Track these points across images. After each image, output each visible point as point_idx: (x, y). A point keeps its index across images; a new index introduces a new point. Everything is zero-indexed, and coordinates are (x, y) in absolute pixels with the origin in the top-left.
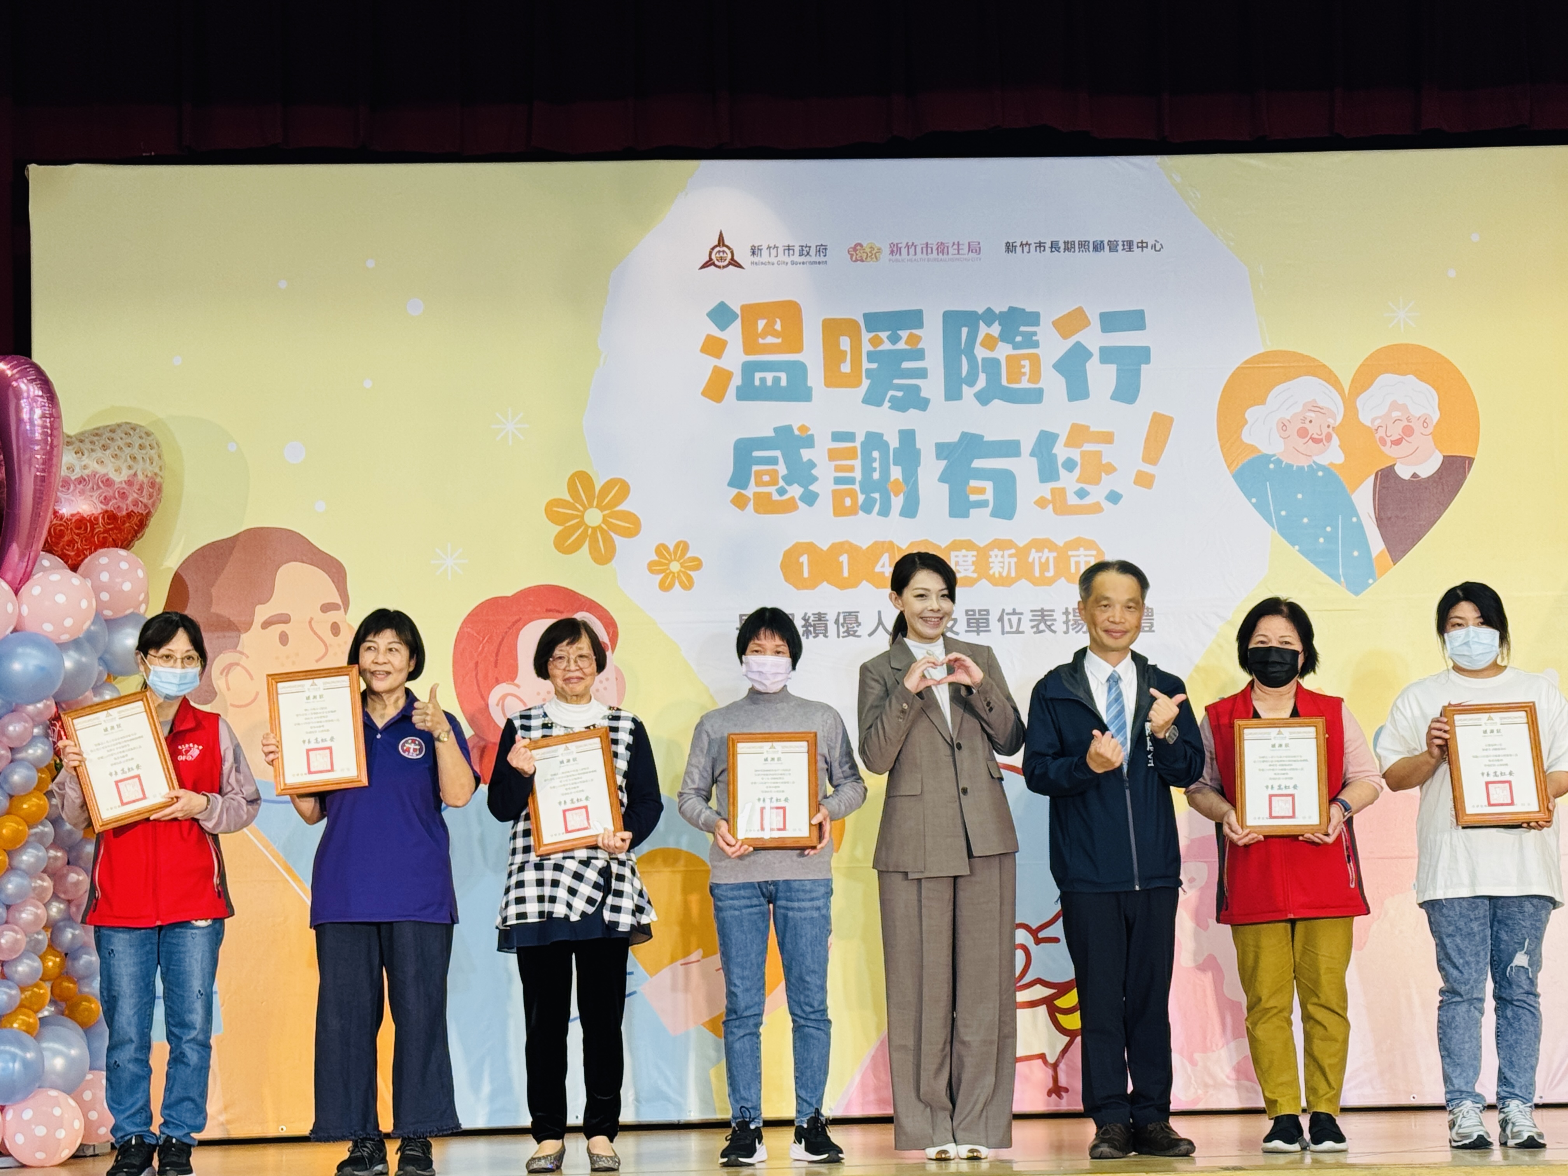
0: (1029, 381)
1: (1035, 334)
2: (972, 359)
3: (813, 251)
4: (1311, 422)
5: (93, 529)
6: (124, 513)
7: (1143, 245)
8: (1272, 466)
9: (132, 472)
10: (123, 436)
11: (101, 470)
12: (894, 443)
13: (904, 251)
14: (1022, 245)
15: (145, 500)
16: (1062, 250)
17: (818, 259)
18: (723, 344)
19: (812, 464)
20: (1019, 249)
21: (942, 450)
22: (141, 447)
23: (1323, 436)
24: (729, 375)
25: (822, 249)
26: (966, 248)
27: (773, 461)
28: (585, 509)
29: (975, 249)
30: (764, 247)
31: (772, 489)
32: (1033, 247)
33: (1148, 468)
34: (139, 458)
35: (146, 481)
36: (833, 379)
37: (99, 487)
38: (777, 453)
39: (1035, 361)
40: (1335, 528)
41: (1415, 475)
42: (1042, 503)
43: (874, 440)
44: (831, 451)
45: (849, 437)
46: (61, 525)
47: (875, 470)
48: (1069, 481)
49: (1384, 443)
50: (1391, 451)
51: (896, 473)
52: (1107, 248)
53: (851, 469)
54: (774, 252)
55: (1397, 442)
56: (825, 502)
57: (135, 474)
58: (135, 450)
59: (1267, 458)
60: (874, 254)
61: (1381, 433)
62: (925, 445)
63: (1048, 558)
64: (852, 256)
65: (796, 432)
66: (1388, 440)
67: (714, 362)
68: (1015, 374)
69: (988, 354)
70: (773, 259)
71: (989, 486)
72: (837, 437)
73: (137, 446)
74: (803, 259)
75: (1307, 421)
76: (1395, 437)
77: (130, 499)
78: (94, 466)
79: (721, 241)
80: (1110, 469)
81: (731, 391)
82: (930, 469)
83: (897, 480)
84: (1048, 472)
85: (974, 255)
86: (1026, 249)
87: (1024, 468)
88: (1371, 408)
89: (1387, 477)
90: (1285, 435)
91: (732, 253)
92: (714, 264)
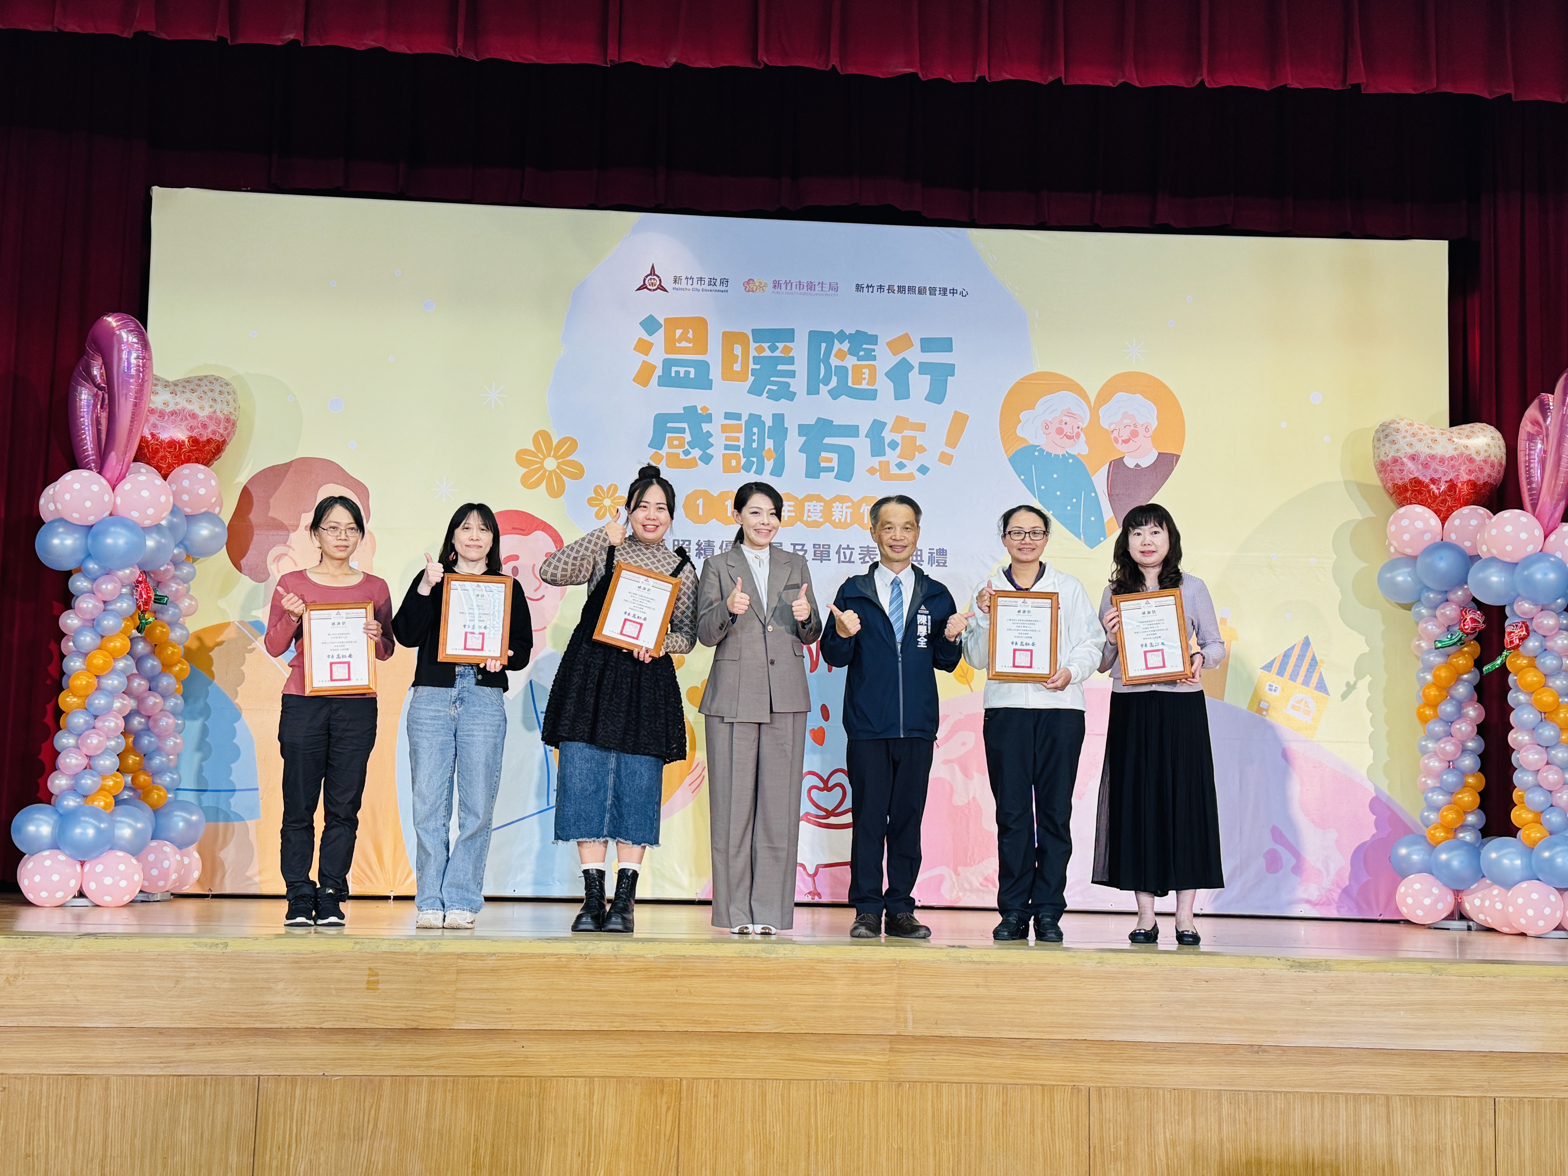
0: (867, 384)
1: (874, 350)
2: (828, 367)
3: (718, 283)
4: (1066, 423)
5: (180, 449)
6: (205, 439)
7: (954, 292)
8: (1036, 453)
9: (212, 410)
10: (208, 384)
11: (189, 407)
12: (769, 422)
13: (783, 286)
14: (868, 286)
15: (221, 431)
16: (896, 292)
17: (722, 288)
18: (651, 345)
19: (709, 434)
20: (865, 290)
21: (803, 429)
22: (221, 393)
23: (1074, 434)
24: (654, 368)
25: (725, 281)
26: (827, 287)
27: (683, 431)
28: (545, 458)
29: (834, 287)
30: (683, 278)
31: (680, 451)
32: (875, 289)
33: (948, 450)
34: (218, 400)
35: (222, 417)
36: (728, 374)
37: (187, 419)
38: (685, 425)
39: (873, 370)
40: (1079, 500)
41: (1137, 465)
42: (872, 471)
43: (755, 420)
44: (723, 426)
45: (738, 417)
46: (157, 445)
47: (754, 441)
48: (892, 457)
49: (1116, 441)
50: (1121, 448)
51: (769, 444)
52: (928, 292)
53: (738, 439)
54: (690, 282)
55: (1126, 442)
56: (717, 462)
57: (215, 412)
58: (216, 395)
59: (1034, 448)
60: (762, 287)
62: (791, 426)
64: (746, 288)
65: (700, 411)
66: (1120, 440)
67: (643, 357)
68: (858, 379)
69: (839, 363)
70: (689, 287)
71: (835, 456)
72: (728, 416)
73: (218, 391)
74: (711, 287)
75: (1064, 423)
76: (1125, 437)
77: (210, 430)
78: (183, 404)
79: (653, 272)
80: (922, 449)
81: (654, 380)
82: (794, 442)
83: (770, 449)
84: (877, 449)
85: (833, 292)
86: (871, 289)
87: (861, 445)
88: (1109, 417)
89: (1117, 465)
90: (1047, 431)
91: (660, 280)
92: (646, 288)
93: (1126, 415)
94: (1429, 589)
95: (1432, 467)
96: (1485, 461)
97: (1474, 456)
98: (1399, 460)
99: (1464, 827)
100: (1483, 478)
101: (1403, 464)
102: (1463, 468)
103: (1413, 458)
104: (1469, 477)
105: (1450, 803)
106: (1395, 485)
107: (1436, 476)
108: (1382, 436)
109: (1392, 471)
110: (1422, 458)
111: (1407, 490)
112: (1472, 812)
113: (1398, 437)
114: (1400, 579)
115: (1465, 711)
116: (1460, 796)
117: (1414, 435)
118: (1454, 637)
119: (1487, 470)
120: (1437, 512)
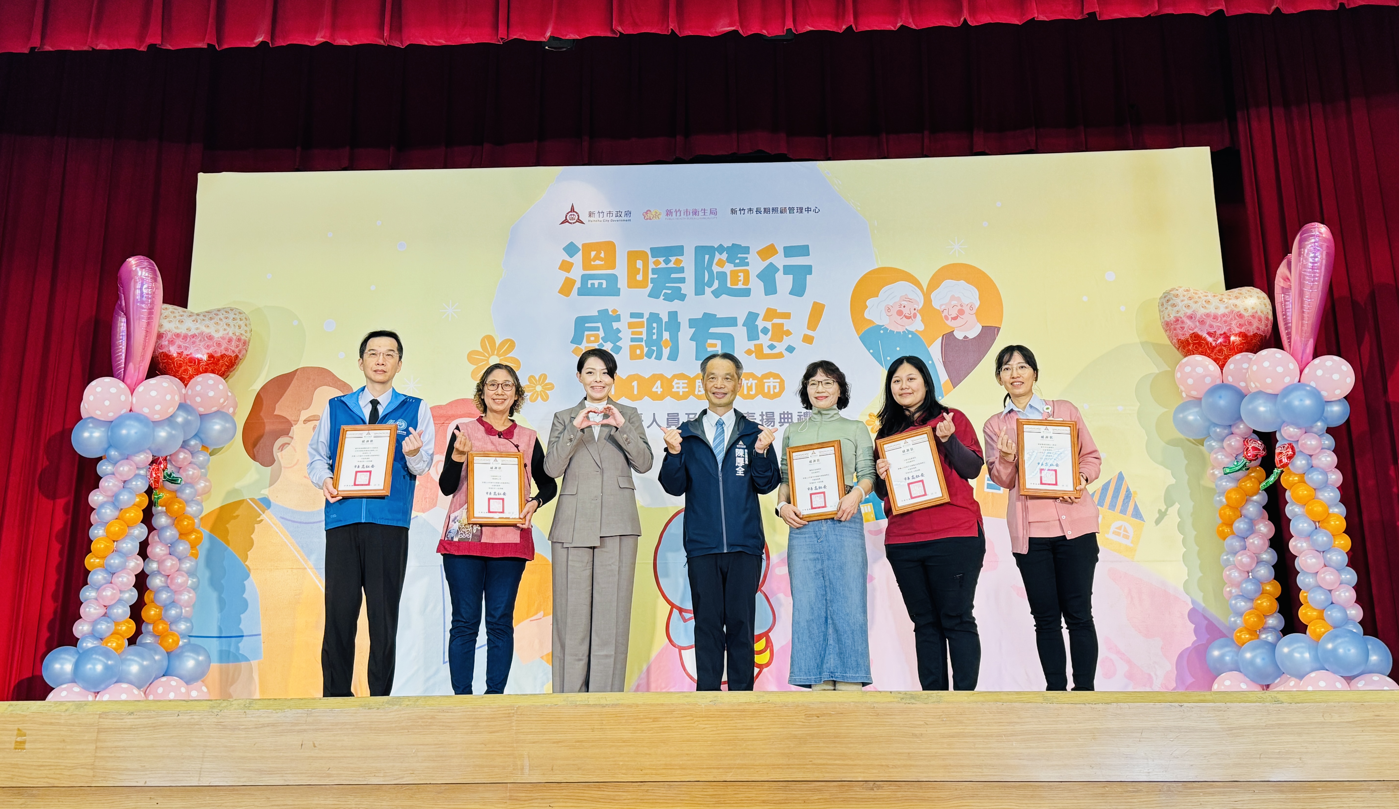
0: (743, 284)
1: (747, 258)
2: (711, 273)
3: (623, 215)
4: (904, 307)
5: (199, 363)
6: (220, 354)
7: (808, 210)
8: (882, 332)
9: (225, 332)
10: (224, 313)
11: (206, 331)
12: (665, 318)
13: (674, 214)
14: (740, 210)
15: (233, 349)
16: (762, 212)
17: (626, 218)
18: (572, 264)
19: (618, 331)
20: (738, 212)
21: (692, 323)
22: (235, 319)
23: (912, 315)
24: (574, 282)
25: (628, 213)
26: (709, 212)
27: (597, 329)
28: (490, 356)
29: (713, 212)
30: (596, 212)
32: (746, 211)
34: (232, 325)
35: (234, 338)
36: (633, 283)
37: (204, 340)
38: (599, 325)
39: (747, 274)
41: (965, 337)
42: (749, 352)
43: (654, 317)
44: (629, 323)
45: (640, 315)
46: (180, 361)
47: (654, 334)
48: (764, 340)
49: (946, 318)
50: (950, 323)
51: (666, 335)
52: (788, 211)
53: (641, 333)
54: (601, 215)
55: (955, 318)
56: (625, 352)
57: (228, 334)
58: (230, 321)
59: (880, 327)
60: (657, 216)
61: (945, 313)
62: (683, 320)
63: (752, 384)
64: (645, 217)
65: (611, 313)
66: (950, 317)
67: (566, 274)
68: (735, 281)
69: (720, 269)
70: (601, 219)
71: (719, 343)
72: (633, 315)
73: (232, 318)
74: (618, 218)
75: (902, 306)
76: (954, 315)
77: (223, 347)
79: (573, 210)
80: (788, 333)
81: (575, 290)
82: (686, 333)
83: (666, 339)
84: (753, 334)
85: (713, 216)
86: (742, 212)
87: (739, 333)
88: (940, 299)
89: (949, 338)
90: (889, 314)
91: (578, 216)
92: (568, 222)
93: (953, 298)
94: (1216, 425)
95: (1208, 323)
96: (1253, 316)
97: (1243, 312)
98: (1180, 319)
99: (1265, 629)
100: (1252, 330)
101: (1183, 322)
102: (1234, 323)
103: (1190, 317)
104: (1240, 330)
105: (1252, 608)
106: (1179, 340)
107: (1212, 331)
108: (1164, 301)
109: (1175, 329)
110: (1198, 316)
111: (1189, 344)
112: (1271, 615)
113: (1177, 301)
114: (1191, 418)
115: (1257, 527)
116: (1259, 602)
117: (1190, 298)
118: (1239, 464)
119: (1255, 324)
120: (1216, 360)
